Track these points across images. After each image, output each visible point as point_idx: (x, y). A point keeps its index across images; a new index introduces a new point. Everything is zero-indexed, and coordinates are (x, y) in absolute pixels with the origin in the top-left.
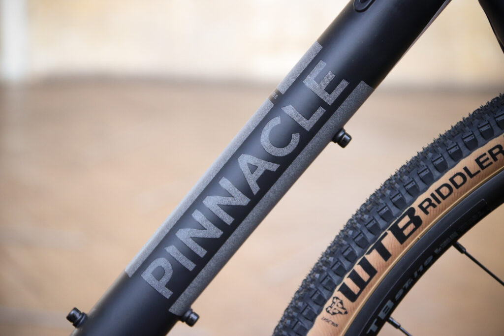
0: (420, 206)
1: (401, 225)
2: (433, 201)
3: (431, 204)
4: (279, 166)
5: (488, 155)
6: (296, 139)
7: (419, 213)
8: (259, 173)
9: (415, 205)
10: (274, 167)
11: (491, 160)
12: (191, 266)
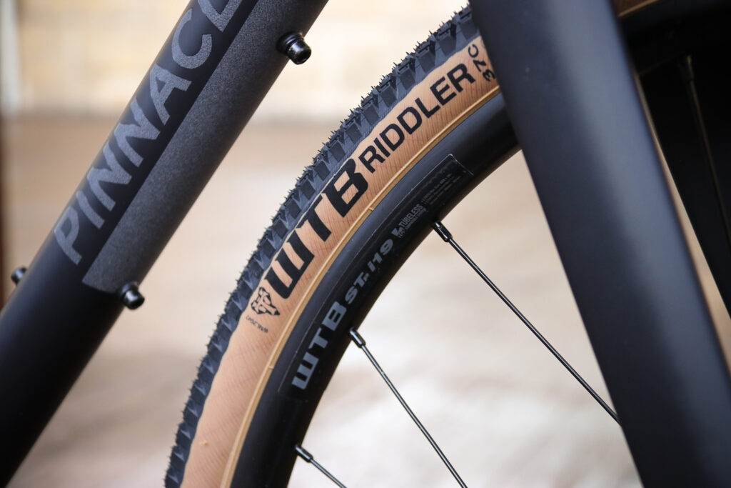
0: (362, 158)
1: (339, 185)
2: (379, 152)
3: (375, 156)
4: (190, 82)
5: (448, 81)
6: (207, 41)
7: (360, 168)
8: (167, 92)
9: (355, 156)
10: (184, 85)
11: (452, 89)
12: (98, 222)
